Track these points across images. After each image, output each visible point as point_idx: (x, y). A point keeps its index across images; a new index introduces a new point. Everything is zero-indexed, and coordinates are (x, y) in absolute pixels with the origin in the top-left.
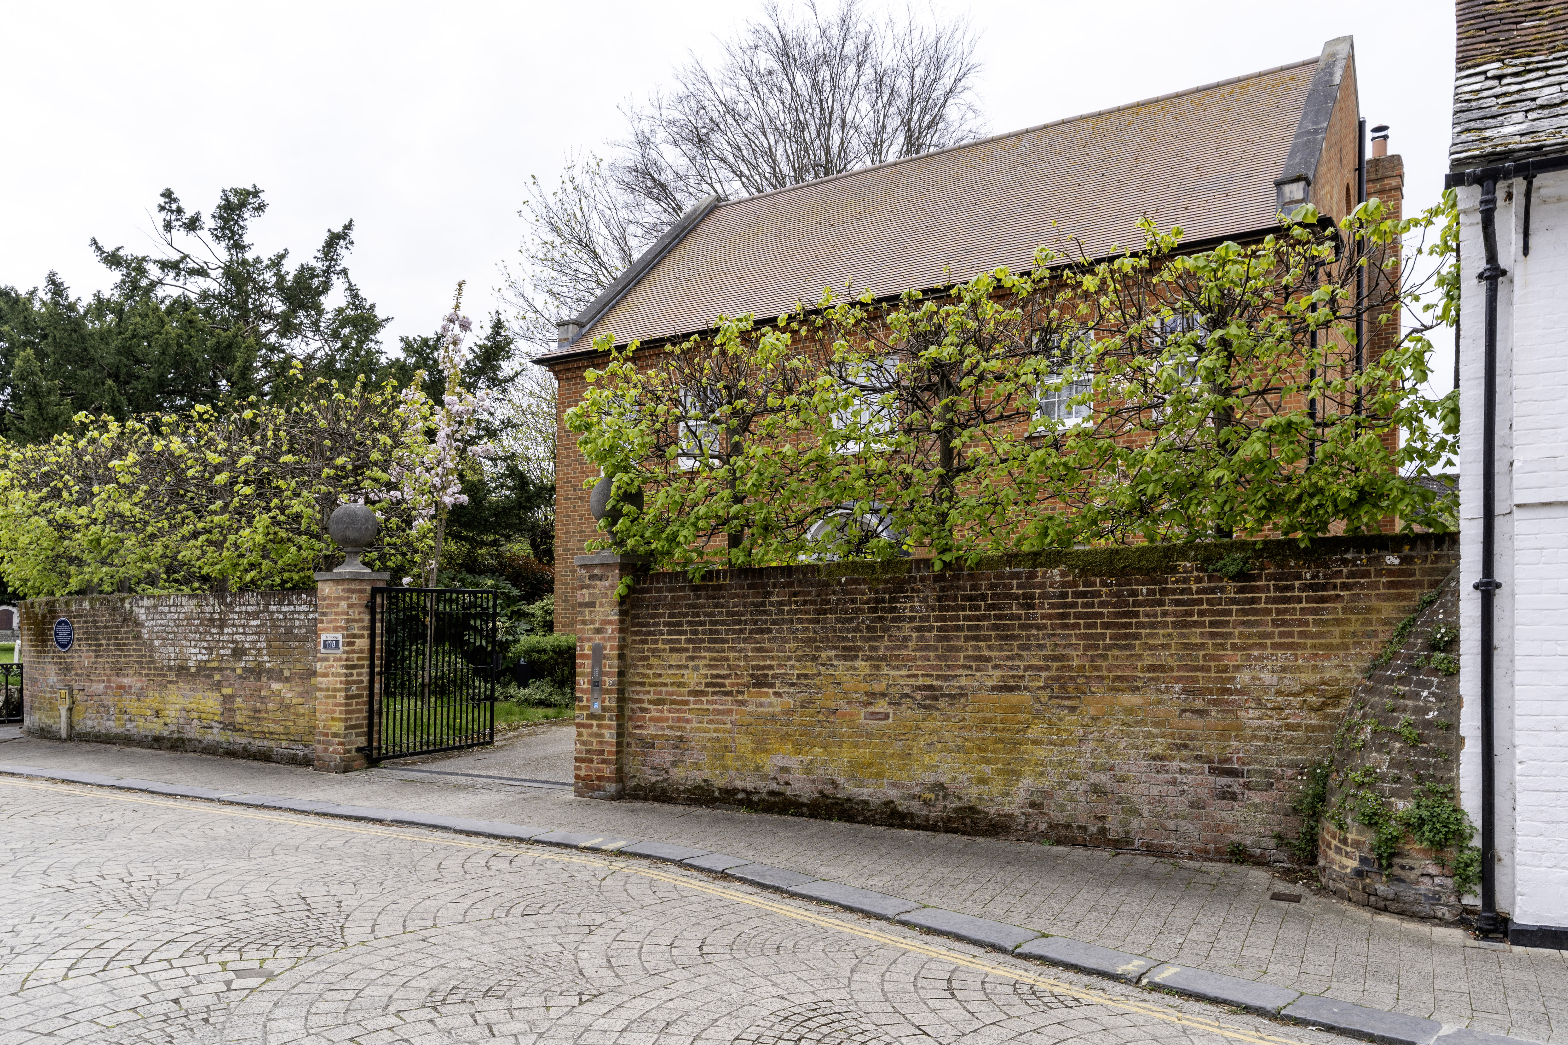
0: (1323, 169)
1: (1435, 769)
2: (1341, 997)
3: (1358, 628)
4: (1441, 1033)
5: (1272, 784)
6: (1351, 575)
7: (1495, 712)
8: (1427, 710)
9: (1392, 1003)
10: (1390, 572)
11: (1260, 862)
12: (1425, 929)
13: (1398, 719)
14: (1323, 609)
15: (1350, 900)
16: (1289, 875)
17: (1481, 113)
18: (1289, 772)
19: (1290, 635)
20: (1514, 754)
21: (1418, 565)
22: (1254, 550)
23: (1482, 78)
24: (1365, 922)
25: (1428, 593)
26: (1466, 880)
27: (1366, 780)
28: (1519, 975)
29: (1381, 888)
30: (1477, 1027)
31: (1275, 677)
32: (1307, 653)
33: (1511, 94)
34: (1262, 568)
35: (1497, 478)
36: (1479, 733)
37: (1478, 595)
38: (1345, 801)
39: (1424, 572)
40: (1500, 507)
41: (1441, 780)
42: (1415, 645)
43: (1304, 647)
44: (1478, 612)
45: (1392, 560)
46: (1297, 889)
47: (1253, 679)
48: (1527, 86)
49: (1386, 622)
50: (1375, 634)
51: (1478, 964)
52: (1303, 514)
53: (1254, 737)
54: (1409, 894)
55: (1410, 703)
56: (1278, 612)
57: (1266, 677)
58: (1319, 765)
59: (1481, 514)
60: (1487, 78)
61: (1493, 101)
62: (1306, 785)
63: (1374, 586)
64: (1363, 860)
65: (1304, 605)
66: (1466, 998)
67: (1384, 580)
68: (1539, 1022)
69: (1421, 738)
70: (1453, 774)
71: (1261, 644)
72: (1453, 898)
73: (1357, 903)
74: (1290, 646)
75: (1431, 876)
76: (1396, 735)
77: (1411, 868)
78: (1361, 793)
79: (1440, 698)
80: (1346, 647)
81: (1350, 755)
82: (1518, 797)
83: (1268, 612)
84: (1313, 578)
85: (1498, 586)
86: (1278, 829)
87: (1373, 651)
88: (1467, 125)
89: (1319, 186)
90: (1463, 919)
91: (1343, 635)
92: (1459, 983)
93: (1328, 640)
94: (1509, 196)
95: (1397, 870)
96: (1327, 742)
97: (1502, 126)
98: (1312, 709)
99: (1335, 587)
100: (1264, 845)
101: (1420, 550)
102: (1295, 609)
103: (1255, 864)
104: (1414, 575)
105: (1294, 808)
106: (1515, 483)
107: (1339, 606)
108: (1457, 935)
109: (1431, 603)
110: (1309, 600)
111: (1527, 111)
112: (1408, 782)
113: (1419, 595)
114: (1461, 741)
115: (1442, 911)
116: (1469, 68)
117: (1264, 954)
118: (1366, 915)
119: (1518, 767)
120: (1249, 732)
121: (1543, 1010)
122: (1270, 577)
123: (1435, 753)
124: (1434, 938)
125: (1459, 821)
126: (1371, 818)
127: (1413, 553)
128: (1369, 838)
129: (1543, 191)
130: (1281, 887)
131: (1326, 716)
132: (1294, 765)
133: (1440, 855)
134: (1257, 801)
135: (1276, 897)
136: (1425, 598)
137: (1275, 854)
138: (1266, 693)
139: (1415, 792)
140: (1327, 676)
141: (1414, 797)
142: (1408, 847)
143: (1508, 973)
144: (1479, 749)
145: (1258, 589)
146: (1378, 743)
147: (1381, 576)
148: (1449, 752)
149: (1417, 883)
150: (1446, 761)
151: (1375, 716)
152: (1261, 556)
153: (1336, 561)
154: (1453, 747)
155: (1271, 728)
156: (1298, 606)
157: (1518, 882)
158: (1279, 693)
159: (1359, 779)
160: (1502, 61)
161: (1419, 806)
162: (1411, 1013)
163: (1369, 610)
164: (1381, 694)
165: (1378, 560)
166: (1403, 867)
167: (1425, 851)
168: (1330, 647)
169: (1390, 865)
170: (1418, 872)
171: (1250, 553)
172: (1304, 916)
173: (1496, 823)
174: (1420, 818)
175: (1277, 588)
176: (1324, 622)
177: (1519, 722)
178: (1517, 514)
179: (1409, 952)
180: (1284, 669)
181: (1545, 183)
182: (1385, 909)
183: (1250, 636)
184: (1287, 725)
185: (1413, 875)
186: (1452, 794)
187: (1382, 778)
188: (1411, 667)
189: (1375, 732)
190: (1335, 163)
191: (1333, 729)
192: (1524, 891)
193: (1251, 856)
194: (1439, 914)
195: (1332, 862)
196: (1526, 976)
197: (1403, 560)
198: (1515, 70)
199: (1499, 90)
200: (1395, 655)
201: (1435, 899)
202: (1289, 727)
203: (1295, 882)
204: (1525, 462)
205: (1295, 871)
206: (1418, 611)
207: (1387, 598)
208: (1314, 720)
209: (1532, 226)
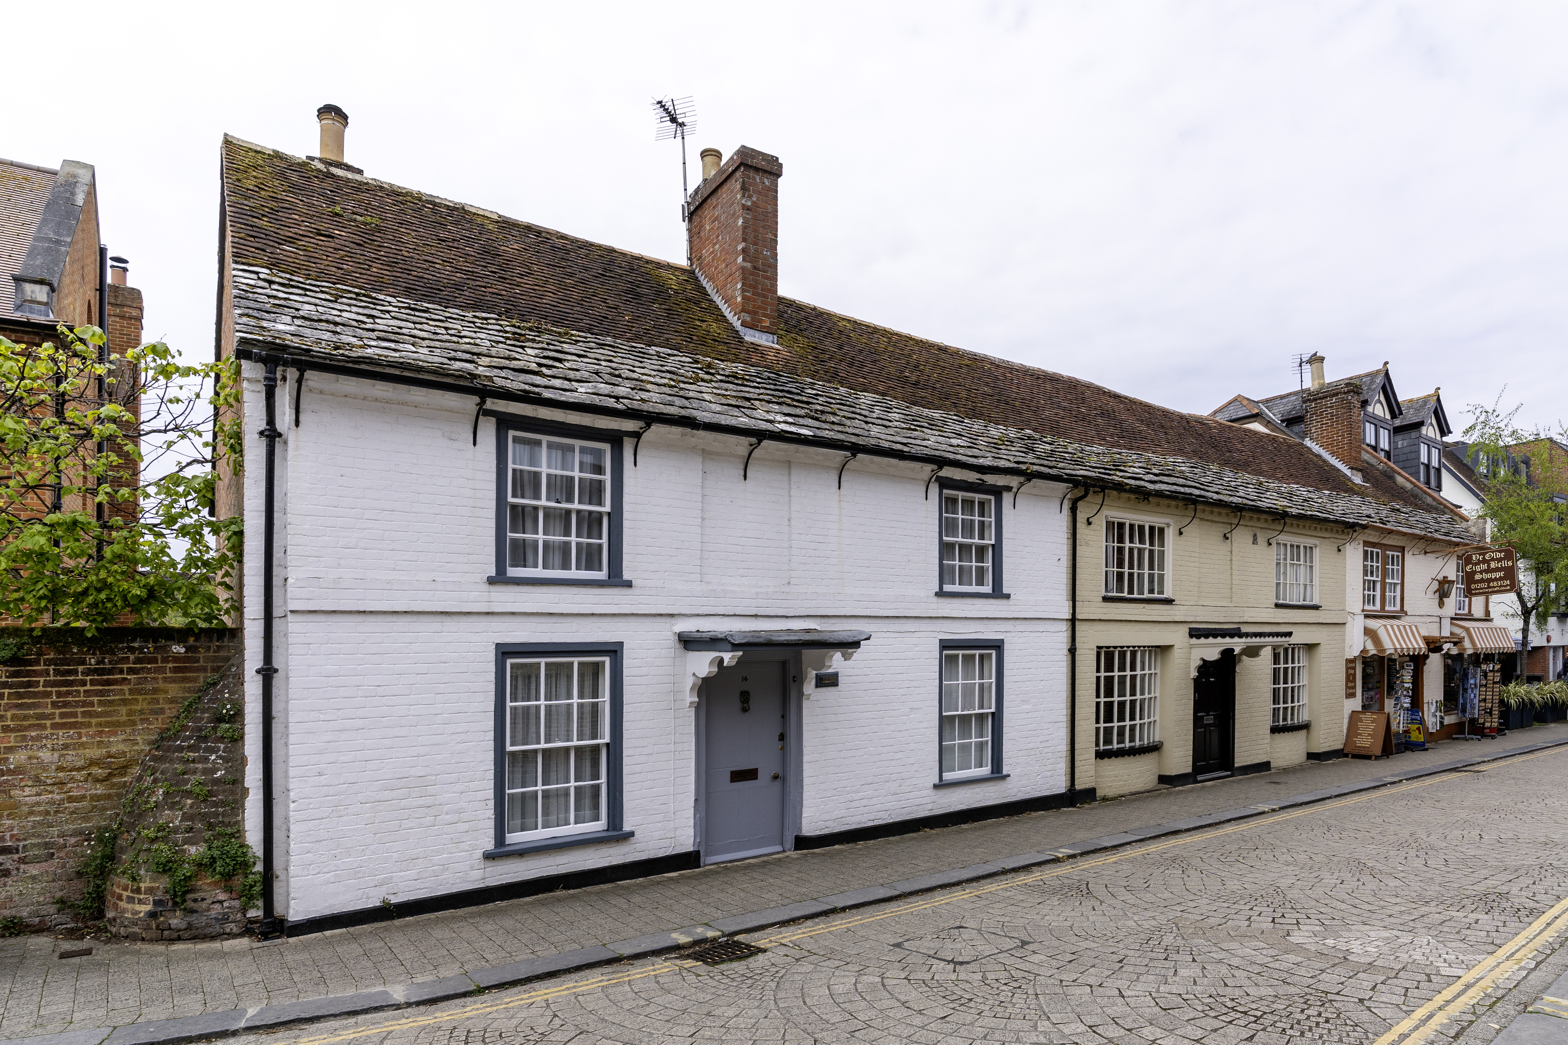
0: (66, 280)
1: (223, 816)
2: (154, 1018)
3: (145, 706)
4: (248, 1016)
5: (53, 854)
6: (138, 661)
7: (274, 766)
8: (215, 770)
9: (202, 1008)
10: (177, 659)
11: (39, 930)
12: (216, 945)
13: (189, 780)
14: (109, 691)
15: (143, 939)
16: (72, 934)
17: (258, 306)
18: (73, 840)
19: (74, 715)
20: (288, 796)
21: (202, 654)
22: (31, 636)
23: (254, 276)
24: (161, 954)
25: (211, 677)
26: (251, 898)
27: (159, 834)
28: (297, 957)
29: (175, 922)
30: (274, 1002)
31: (56, 755)
32: (91, 731)
33: (280, 299)
34: (40, 654)
35: (275, 589)
36: (261, 784)
37: (260, 678)
38: (137, 855)
39: (207, 659)
40: (277, 612)
41: (229, 824)
42: (202, 719)
43: (89, 725)
44: (260, 691)
45: (178, 649)
46: (87, 943)
47: (30, 758)
48: (292, 297)
49: (172, 701)
50: (162, 711)
51: (265, 959)
52: (89, 606)
53: (31, 813)
54: (199, 921)
55: (200, 766)
56: (59, 694)
57: (45, 755)
58: (106, 829)
59: (262, 616)
60: (259, 278)
61: (266, 300)
62: (92, 848)
63: (162, 670)
64: (156, 903)
65: (88, 687)
66: (261, 985)
67: (170, 665)
68: (318, 984)
69: (211, 793)
70: (239, 818)
71: (39, 725)
72: (239, 915)
73: (151, 941)
74: (73, 725)
75: (221, 902)
76: (188, 794)
77: (203, 900)
78: (155, 846)
79: (226, 760)
80: (133, 723)
81: (142, 815)
82: (292, 827)
83: (48, 695)
84: (98, 663)
85: (276, 671)
86: (59, 895)
87: (160, 725)
88: (247, 311)
89: (62, 295)
90: (248, 930)
91: (130, 713)
92: (254, 976)
93: (115, 718)
94: (284, 379)
95: (190, 904)
96: (114, 808)
97: (275, 321)
98: (97, 780)
99: (121, 671)
100: (43, 913)
101: (203, 641)
102: (78, 692)
103: (32, 932)
104: (198, 661)
105: (78, 872)
106: (289, 595)
107: (126, 688)
108: (244, 943)
109: (215, 684)
110: (93, 682)
111: (293, 317)
112: (200, 831)
113: (202, 678)
114: (246, 791)
115: (232, 927)
116: (243, 264)
117: (65, 1007)
118: (160, 948)
119: (292, 805)
120: (25, 809)
121: (319, 975)
122: (48, 662)
123: (223, 804)
124: (226, 949)
125: (244, 854)
126: (165, 865)
127: (198, 644)
128: (164, 882)
129: (310, 383)
130: (67, 946)
131: (113, 786)
132: (80, 833)
133: (229, 883)
134: (35, 872)
135: (62, 956)
136: (209, 680)
137: (58, 918)
138: (45, 770)
139: (206, 837)
140: (113, 750)
141: (206, 841)
142: (200, 883)
143: (289, 958)
144: (261, 796)
145: (36, 673)
146: (170, 801)
147: (168, 662)
148: (235, 801)
149: (208, 910)
150: (233, 808)
151: (166, 780)
152: (39, 642)
153: (123, 648)
154: (238, 797)
155: (52, 802)
156: (82, 689)
157: (291, 890)
158: (60, 769)
159: (152, 835)
160: (270, 269)
161: (210, 849)
162: (220, 1010)
163: (155, 691)
164: (172, 761)
165: (165, 648)
166: (195, 900)
167: (216, 883)
168: (118, 724)
169: (184, 901)
170: (209, 901)
171: (25, 639)
172: (100, 964)
173: (275, 849)
174: (212, 857)
175: (57, 672)
176: (111, 703)
177: (292, 772)
178: (290, 617)
179: (206, 966)
180: (66, 747)
181: (312, 377)
182: (179, 939)
183: (26, 718)
184: (70, 797)
185: (204, 905)
186: (239, 834)
187: (176, 830)
188: (198, 737)
189: (166, 794)
190: (77, 278)
191: (119, 796)
192: (297, 895)
193: (27, 926)
194: (228, 930)
195: (124, 911)
196: (303, 956)
197: (188, 649)
198: (281, 280)
199: (268, 291)
200: (184, 728)
201: (225, 919)
202: (71, 799)
203: (82, 937)
204: (297, 579)
205: (80, 929)
206: (203, 691)
207: (173, 680)
208: (100, 790)
209: (302, 406)
